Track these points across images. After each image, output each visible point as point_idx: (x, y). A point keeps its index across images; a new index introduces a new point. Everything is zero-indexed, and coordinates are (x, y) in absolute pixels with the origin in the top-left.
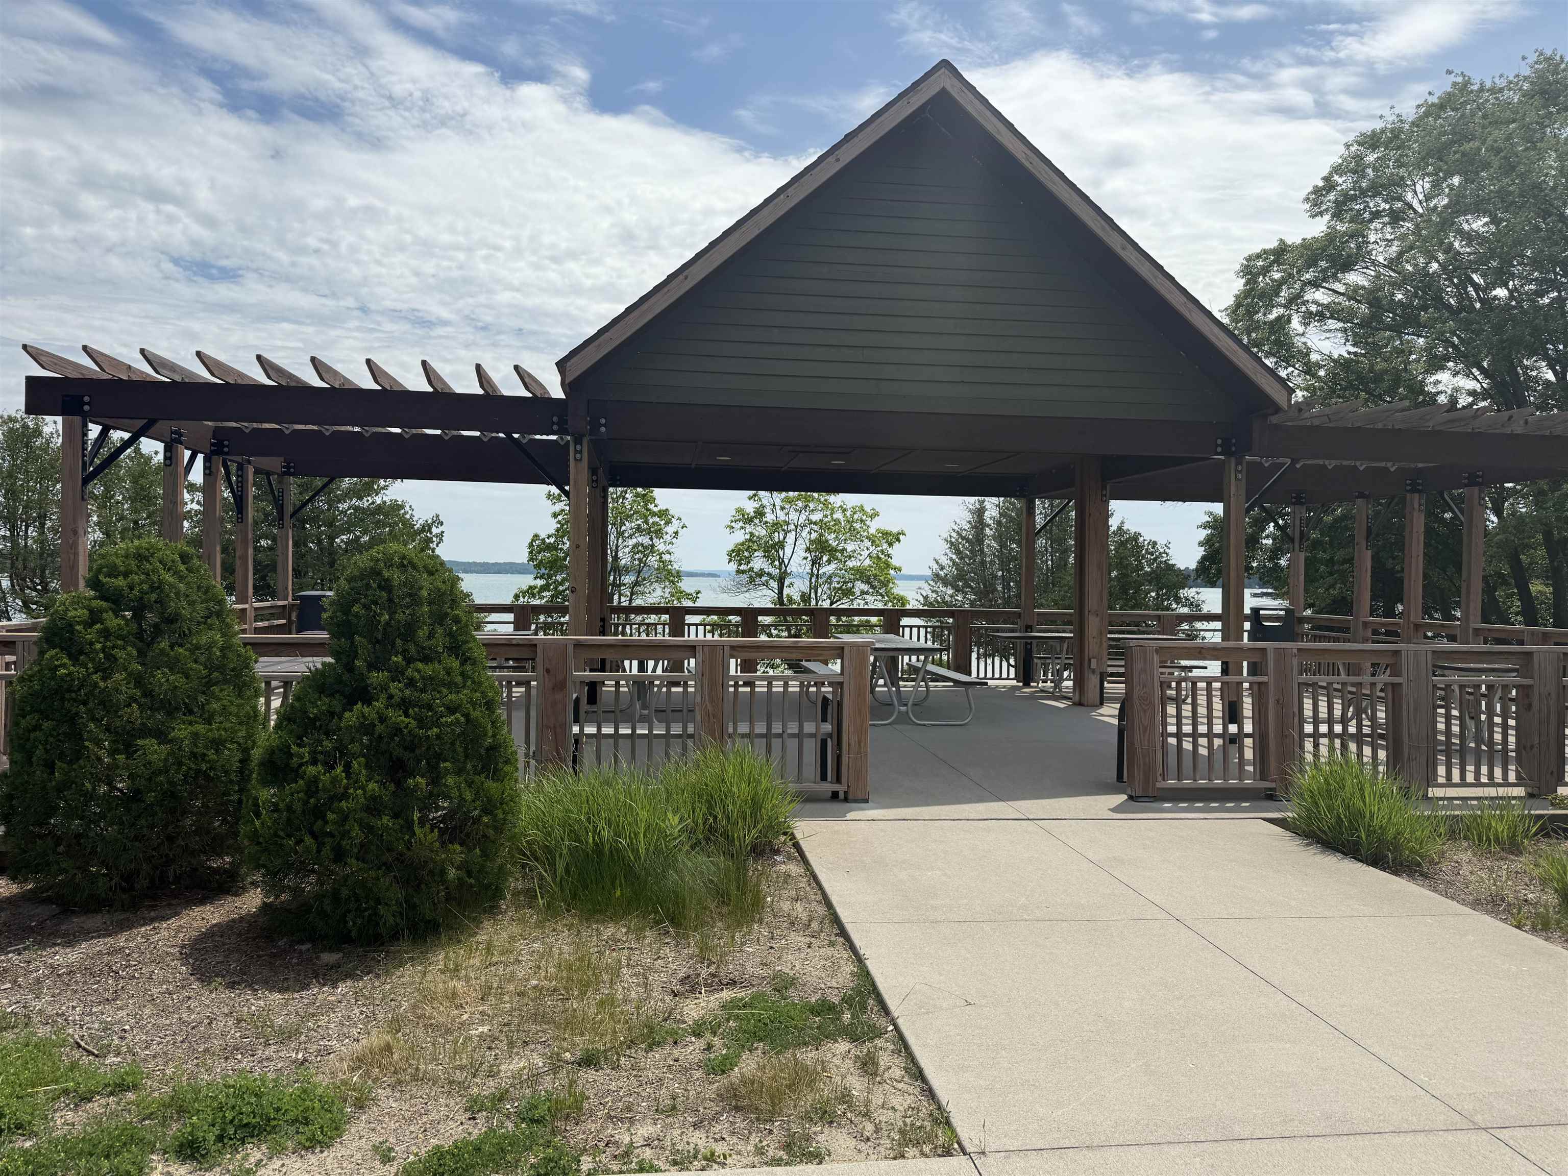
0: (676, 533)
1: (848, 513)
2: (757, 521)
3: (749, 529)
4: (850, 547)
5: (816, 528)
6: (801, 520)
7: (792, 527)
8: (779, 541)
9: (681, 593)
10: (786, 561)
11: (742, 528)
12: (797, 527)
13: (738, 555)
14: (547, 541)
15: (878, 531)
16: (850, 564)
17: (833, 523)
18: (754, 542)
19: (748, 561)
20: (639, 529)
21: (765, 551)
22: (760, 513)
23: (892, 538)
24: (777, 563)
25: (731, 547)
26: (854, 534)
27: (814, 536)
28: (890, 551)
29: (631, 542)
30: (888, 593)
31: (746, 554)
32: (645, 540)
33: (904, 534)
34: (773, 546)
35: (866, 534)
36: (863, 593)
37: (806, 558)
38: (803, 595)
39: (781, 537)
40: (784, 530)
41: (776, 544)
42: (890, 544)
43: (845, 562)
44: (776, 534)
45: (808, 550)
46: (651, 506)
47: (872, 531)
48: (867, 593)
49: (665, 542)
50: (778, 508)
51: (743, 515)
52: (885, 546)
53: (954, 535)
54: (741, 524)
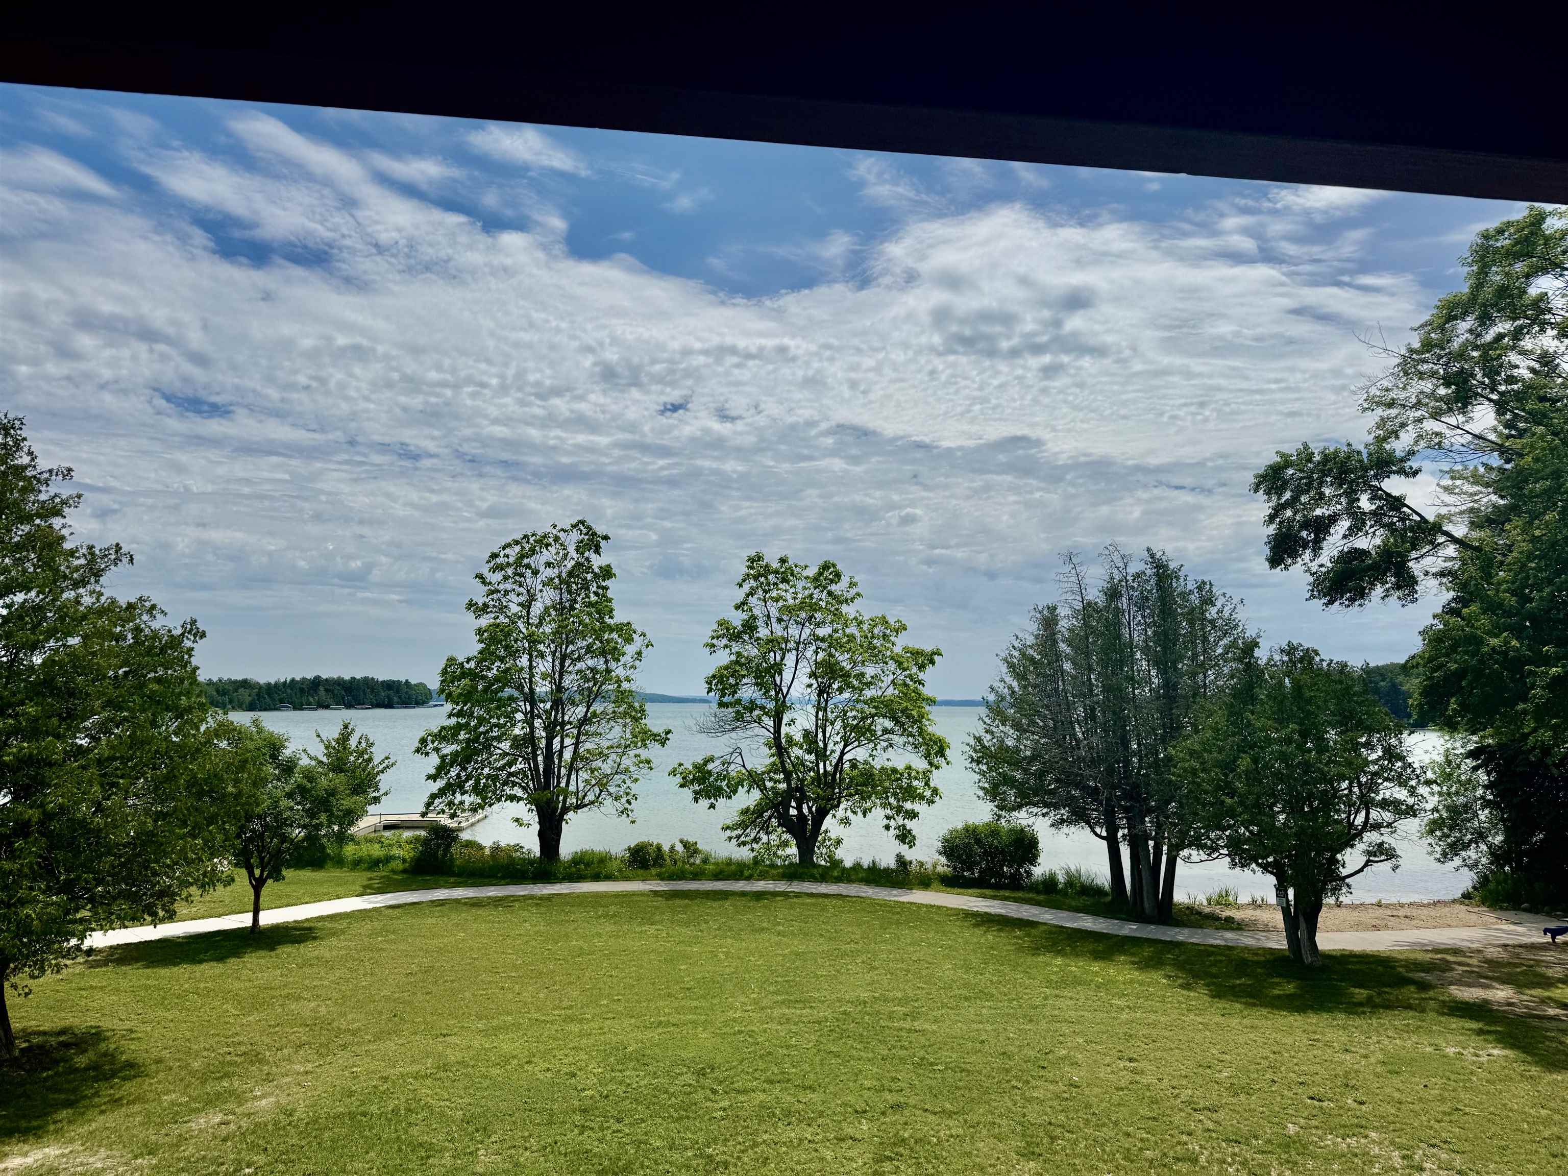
0: (639, 653)
1: (865, 627)
2: (746, 637)
3: (736, 647)
4: (870, 671)
5: (823, 645)
6: (804, 636)
7: (792, 645)
8: (776, 663)
9: (646, 733)
10: (785, 690)
11: (726, 647)
12: (798, 644)
13: (721, 682)
14: (467, 666)
15: (906, 650)
16: (869, 693)
17: (845, 640)
18: (741, 665)
19: (735, 689)
20: (589, 649)
21: (756, 677)
22: (750, 626)
23: (925, 659)
24: (773, 693)
25: (712, 672)
26: (875, 655)
27: (821, 656)
28: (921, 676)
29: (580, 665)
30: (921, 732)
31: (732, 681)
32: (600, 664)
33: (940, 654)
34: (767, 671)
35: (889, 653)
36: (886, 731)
37: (810, 686)
38: (806, 734)
39: (778, 658)
40: (781, 649)
41: (772, 667)
42: (922, 667)
43: (861, 690)
44: (772, 654)
45: (813, 675)
46: (607, 620)
47: (898, 649)
48: (891, 732)
49: (625, 665)
50: (773, 620)
51: (728, 629)
52: (914, 670)
53: (1016, 654)
54: (725, 641)
